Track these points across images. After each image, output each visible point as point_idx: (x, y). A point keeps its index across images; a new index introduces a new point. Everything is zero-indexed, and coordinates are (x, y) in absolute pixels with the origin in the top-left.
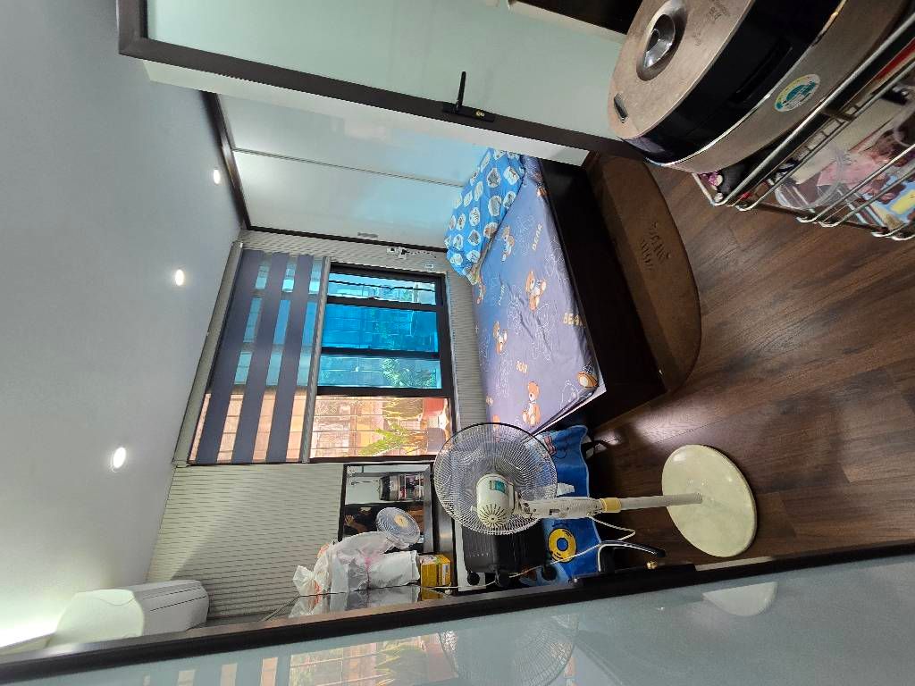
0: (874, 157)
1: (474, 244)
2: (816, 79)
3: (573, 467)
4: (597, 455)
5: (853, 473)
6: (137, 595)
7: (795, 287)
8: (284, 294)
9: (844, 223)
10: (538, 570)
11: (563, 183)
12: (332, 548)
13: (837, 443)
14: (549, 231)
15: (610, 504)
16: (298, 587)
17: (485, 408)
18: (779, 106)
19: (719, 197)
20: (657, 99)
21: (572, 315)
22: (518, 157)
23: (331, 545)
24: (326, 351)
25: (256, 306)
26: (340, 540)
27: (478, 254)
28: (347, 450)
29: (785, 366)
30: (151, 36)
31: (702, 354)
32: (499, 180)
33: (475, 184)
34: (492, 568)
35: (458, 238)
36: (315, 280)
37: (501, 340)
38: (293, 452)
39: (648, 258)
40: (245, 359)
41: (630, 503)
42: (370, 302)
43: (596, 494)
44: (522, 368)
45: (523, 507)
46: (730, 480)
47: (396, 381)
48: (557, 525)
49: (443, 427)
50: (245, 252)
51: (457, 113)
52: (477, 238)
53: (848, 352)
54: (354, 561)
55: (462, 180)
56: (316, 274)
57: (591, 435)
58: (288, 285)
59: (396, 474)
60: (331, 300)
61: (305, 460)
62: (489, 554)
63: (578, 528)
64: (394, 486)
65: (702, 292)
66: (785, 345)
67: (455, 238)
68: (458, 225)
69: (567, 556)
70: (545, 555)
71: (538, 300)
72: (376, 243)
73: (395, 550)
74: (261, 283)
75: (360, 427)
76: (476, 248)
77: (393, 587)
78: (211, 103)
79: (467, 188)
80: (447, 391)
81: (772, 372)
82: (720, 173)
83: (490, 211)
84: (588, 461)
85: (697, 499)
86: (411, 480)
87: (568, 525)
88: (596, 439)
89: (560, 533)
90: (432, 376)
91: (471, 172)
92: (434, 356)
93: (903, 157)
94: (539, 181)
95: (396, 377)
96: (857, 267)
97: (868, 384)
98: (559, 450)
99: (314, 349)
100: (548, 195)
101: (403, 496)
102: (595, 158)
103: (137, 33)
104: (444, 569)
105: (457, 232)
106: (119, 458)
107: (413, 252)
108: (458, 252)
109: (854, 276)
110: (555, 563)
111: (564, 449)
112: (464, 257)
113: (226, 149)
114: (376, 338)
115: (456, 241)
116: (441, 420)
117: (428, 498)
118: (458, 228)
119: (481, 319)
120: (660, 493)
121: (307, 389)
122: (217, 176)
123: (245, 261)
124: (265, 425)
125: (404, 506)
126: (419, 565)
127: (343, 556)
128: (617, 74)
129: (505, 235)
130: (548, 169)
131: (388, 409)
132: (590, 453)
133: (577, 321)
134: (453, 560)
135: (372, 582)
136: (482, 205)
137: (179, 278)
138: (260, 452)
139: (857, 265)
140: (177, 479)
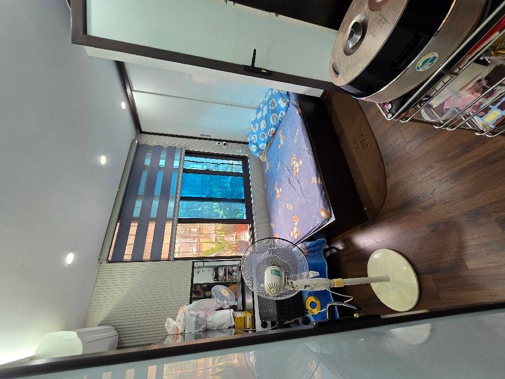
0: (473, 93)
1: (263, 140)
2: (436, 55)
3: (318, 262)
4: (332, 255)
5: (471, 264)
6: (79, 334)
7: (436, 162)
8: (160, 168)
9: (459, 128)
10: (300, 319)
11: (310, 107)
12: (186, 308)
13: (461, 247)
14: (303, 133)
15: (338, 282)
16: (167, 329)
17: (271, 230)
18: (418, 68)
19: (390, 115)
20: (354, 65)
21: (316, 178)
22: (286, 93)
23: (185, 306)
24: (182, 199)
25: (145, 175)
26: (191, 303)
27: (265, 145)
28: (195, 253)
29: (432, 205)
30: (88, 33)
31: (388, 198)
32: (276, 105)
33: (263, 107)
34: (275, 319)
35: (254, 136)
36: (177, 160)
37: (278, 191)
38: (165, 254)
39: (357, 146)
40: (139, 204)
41: (349, 282)
42: (207, 172)
43: (331, 277)
44: (290, 207)
45: (290, 284)
46: (405, 268)
47: (222, 215)
48: (310, 294)
49: (247, 240)
50: (138, 146)
51: (251, 71)
52: (265, 136)
53: (465, 197)
54: (198, 315)
55: (256, 105)
56: (177, 156)
57: (328, 244)
58: (162, 163)
59: (222, 266)
60: (185, 171)
61: (171, 259)
62: (273, 310)
63: (321, 295)
64: (221, 273)
65: (386, 164)
66: (432, 194)
67: (253, 137)
68: (254, 129)
69: (316, 311)
70: (304, 311)
71: (298, 170)
72: (210, 139)
73: (221, 309)
74: (147, 162)
75: (202, 240)
76: (264, 142)
77: (220, 330)
78: (121, 67)
79: (259, 109)
80: (249, 220)
81: (425, 208)
82: (390, 102)
83: (271, 122)
84: (327, 259)
85: (386, 279)
86: (231, 270)
87: (316, 294)
88: (332, 246)
89: (312, 299)
90: (241, 212)
91: (261, 101)
92: (242, 201)
93: (488, 93)
94: (298, 105)
95: (221, 213)
96: (469, 151)
97: (476, 215)
98: (310, 252)
99: (176, 197)
100: (302, 113)
101: (226, 279)
102: (328, 93)
103: (81, 32)
104: (248, 319)
105: (254, 133)
106: (70, 259)
107: (230, 144)
108: (254, 144)
109: (468, 155)
110: (309, 315)
111: (313, 252)
112: (258, 147)
113: (128, 91)
114: (211, 191)
115: (253, 138)
116: (246, 236)
117: (239, 280)
118: (254, 131)
119: (268, 180)
120: (366, 276)
121: (173, 220)
122: (124, 105)
123: (139, 150)
124: (150, 239)
125: (226, 284)
126: (234, 318)
127: (192, 312)
128: (333, 52)
129: (280, 134)
130: (302, 99)
131: (217, 230)
132: (328, 254)
133: (319, 181)
134: (253, 314)
135: (208, 327)
136: (267, 118)
137: (103, 160)
138: (147, 255)
139: (469, 150)
140: (101, 270)
